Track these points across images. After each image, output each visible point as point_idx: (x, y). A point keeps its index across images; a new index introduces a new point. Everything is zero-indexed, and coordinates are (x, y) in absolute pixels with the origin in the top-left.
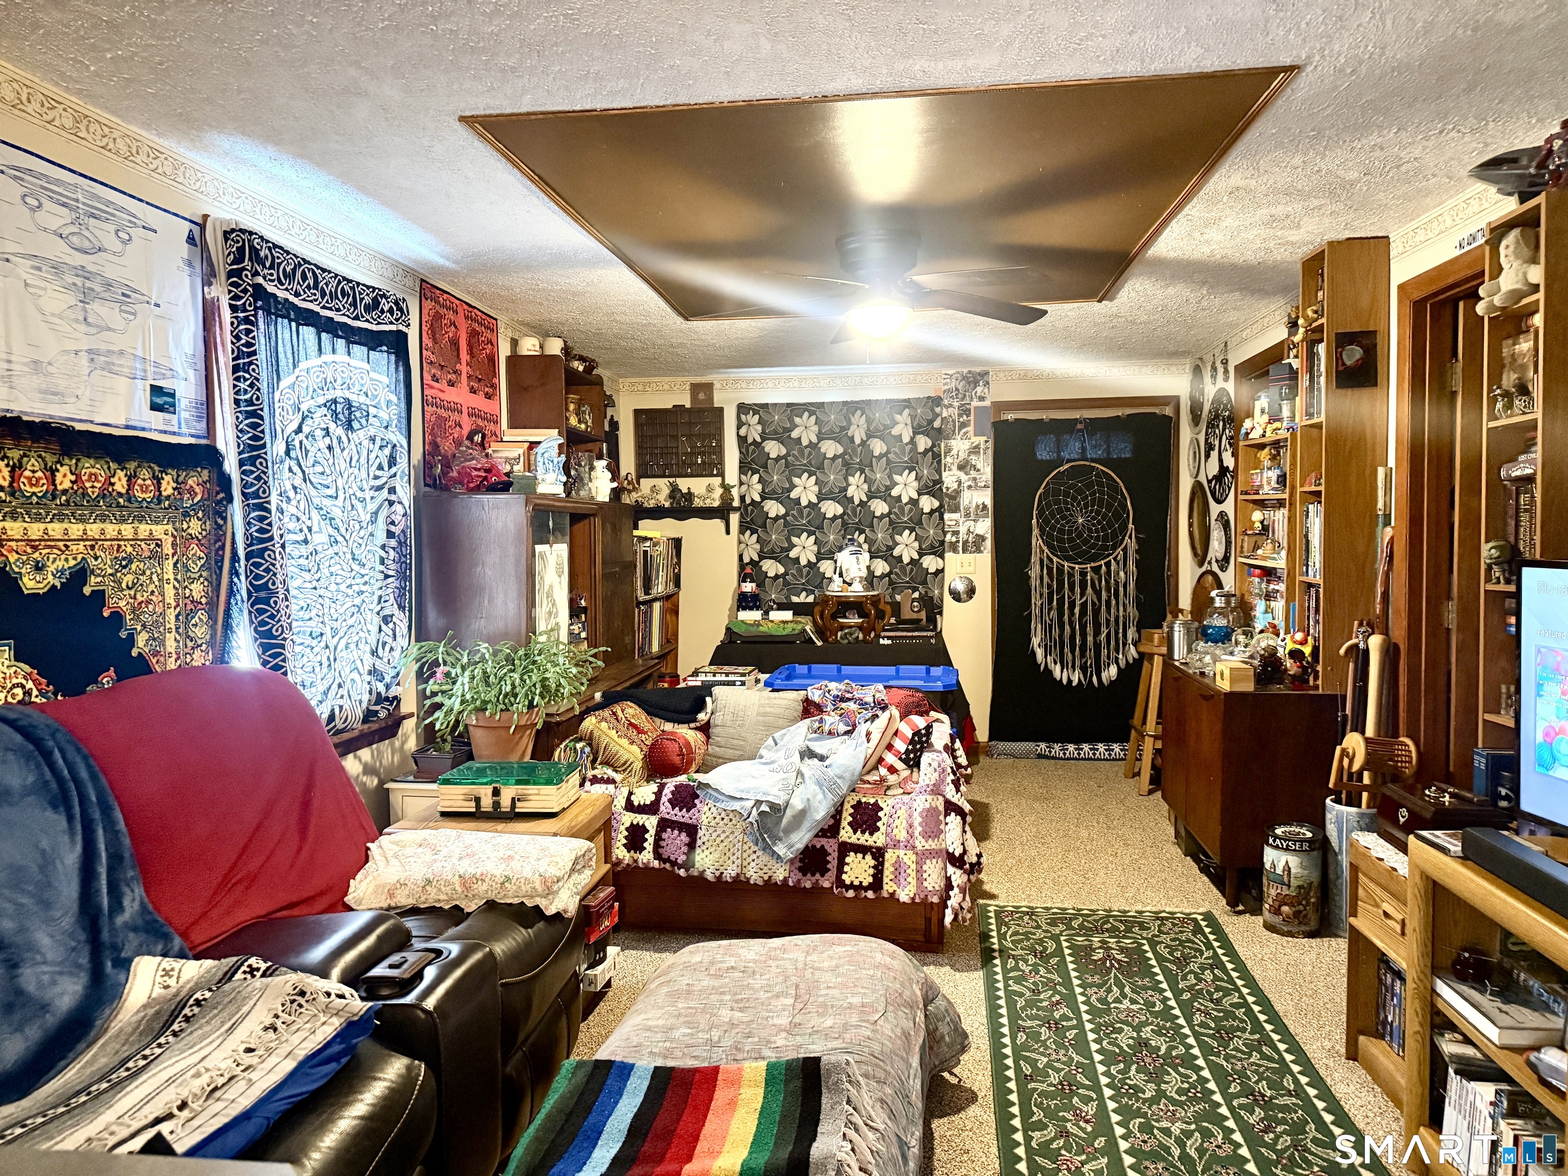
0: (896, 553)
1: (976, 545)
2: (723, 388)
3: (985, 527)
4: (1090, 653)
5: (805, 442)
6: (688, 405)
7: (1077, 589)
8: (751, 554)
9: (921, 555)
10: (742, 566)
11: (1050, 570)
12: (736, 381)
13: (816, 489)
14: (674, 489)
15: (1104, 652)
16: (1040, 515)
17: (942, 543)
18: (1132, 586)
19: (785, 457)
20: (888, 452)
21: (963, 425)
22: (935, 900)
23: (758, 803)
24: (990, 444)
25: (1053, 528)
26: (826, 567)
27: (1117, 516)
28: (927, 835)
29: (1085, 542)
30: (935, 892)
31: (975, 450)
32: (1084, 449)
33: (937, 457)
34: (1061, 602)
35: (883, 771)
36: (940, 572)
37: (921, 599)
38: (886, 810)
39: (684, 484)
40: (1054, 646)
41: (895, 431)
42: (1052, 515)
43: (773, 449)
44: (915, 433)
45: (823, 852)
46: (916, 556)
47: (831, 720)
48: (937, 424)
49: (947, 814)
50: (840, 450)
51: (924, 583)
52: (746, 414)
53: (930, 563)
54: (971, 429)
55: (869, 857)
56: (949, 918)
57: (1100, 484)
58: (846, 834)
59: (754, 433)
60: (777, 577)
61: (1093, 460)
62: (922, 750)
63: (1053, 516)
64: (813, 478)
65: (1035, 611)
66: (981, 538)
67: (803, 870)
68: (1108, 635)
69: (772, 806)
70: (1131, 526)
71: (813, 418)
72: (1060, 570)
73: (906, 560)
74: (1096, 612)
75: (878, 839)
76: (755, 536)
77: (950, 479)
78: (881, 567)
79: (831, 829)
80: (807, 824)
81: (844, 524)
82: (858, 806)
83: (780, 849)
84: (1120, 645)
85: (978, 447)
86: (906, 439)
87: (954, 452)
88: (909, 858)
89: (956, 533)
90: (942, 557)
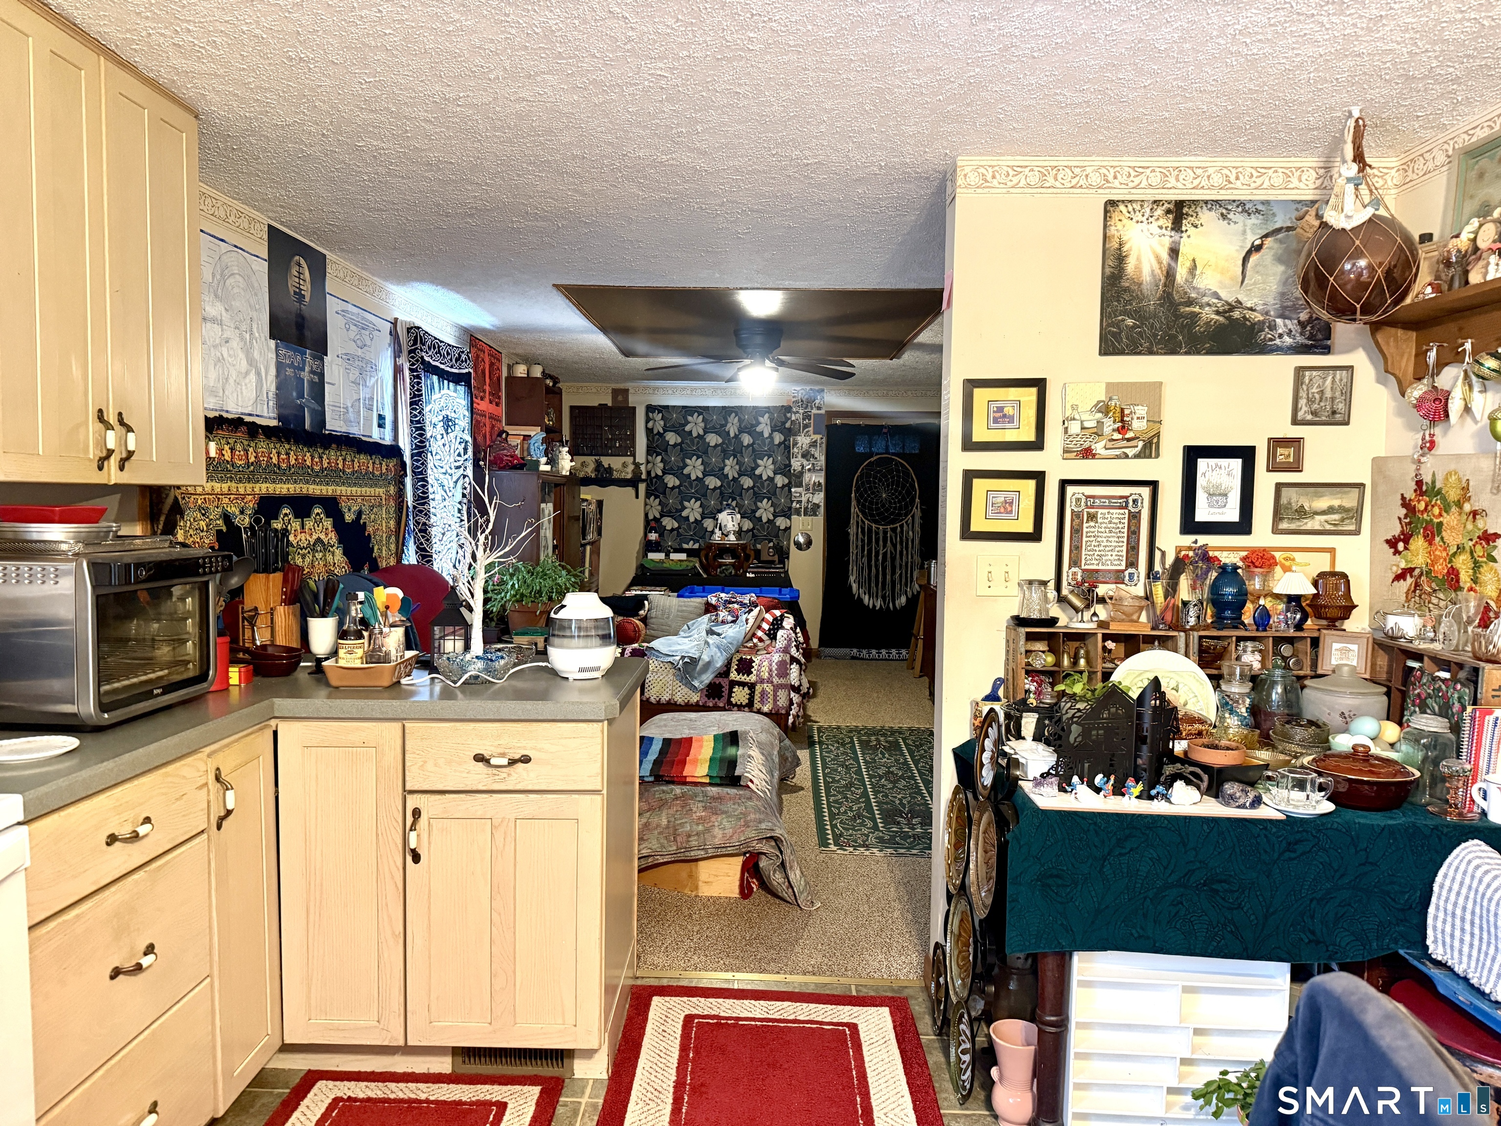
0: (758, 514)
1: (813, 510)
2: (635, 393)
3: (819, 498)
4: (888, 588)
5: (695, 434)
6: (610, 404)
7: (881, 543)
8: (654, 513)
9: (775, 516)
10: (647, 521)
11: (863, 529)
12: (645, 388)
13: (702, 468)
14: (599, 464)
15: (898, 587)
16: (857, 491)
17: (790, 508)
18: (917, 541)
19: (680, 444)
20: (753, 443)
21: (806, 426)
22: (783, 712)
23: (683, 657)
24: (824, 440)
25: (866, 500)
26: (708, 524)
27: (909, 493)
28: (779, 676)
29: (887, 510)
30: (783, 708)
31: (814, 444)
32: (887, 447)
33: (787, 448)
34: (870, 551)
35: (755, 640)
36: (788, 529)
37: (773, 547)
38: (757, 662)
39: (606, 461)
40: (866, 582)
41: (758, 429)
42: (865, 490)
43: (672, 438)
44: (773, 431)
45: (720, 686)
46: (771, 517)
47: (723, 614)
48: (788, 425)
49: (791, 664)
50: (720, 441)
51: (777, 536)
52: (653, 412)
53: (781, 522)
54: (811, 429)
55: (746, 689)
56: (791, 720)
57: (898, 471)
58: (734, 675)
59: (659, 427)
60: (672, 530)
61: (893, 454)
62: (778, 629)
63: (866, 492)
64: (700, 460)
65: (852, 557)
66: (817, 506)
67: (708, 696)
68: (901, 575)
69: (691, 658)
70: (917, 500)
71: (701, 417)
72: (870, 529)
73: (764, 520)
74: (893, 559)
75: (753, 678)
76: (657, 501)
77: (796, 464)
78: (747, 525)
79: (725, 673)
80: (711, 670)
81: (721, 493)
82: (741, 660)
83: (696, 683)
84: (909, 581)
85: (816, 442)
86: (766, 435)
87: (799, 445)
88: (768, 688)
89: (800, 502)
90: (790, 519)
